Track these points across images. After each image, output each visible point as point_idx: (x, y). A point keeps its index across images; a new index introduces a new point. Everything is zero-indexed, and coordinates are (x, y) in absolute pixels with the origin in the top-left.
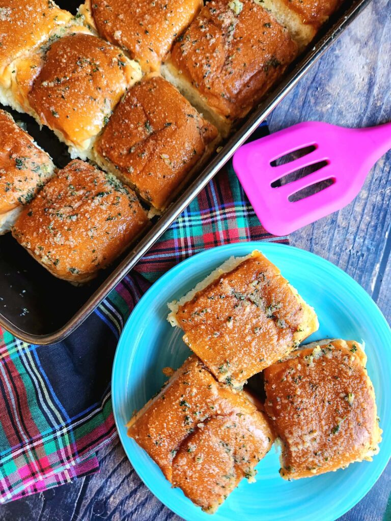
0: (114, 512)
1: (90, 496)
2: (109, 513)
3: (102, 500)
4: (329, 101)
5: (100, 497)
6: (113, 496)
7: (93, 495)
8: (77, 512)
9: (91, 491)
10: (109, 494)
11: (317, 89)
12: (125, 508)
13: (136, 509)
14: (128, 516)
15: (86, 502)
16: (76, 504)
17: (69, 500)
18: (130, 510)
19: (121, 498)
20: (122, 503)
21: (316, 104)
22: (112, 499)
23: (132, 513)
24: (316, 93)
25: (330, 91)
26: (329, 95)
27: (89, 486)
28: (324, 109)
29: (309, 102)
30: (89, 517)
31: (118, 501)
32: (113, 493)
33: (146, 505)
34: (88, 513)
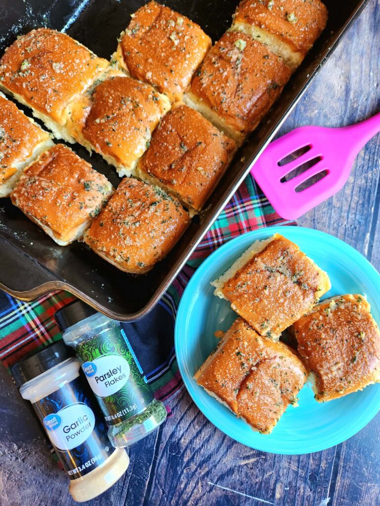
0: (186, 450)
1: (165, 440)
2: (182, 451)
3: (175, 442)
4: (315, 107)
5: (173, 440)
6: (183, 438)
7: (167, 439)
8: (157, 454)
9: (166, 436)
10: (180, 436)
11: (305, 98)
12: (194, 446)
13: (202, 446)
14: (197, 451)
15: (162, 446)
16: (155, 448)
17: (149, 446)
18: (198, 447)
19: (190, 439)
20: (191, 442)
21: (305, 111)
22: (182, 440)
23: (200, 449)
24: (305, 102)
25: (316, 99)
26: (315, 102)
27: (163, 432)
28: (312, 115)
29: (300, 110)
30: (166, 456)
31: (187, 441)
32: (183, 435)
33: (210, 441)
34: (165, 454)
